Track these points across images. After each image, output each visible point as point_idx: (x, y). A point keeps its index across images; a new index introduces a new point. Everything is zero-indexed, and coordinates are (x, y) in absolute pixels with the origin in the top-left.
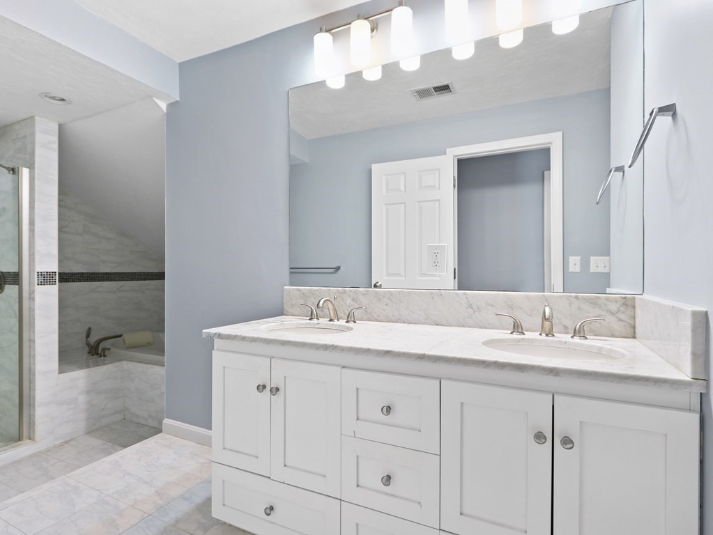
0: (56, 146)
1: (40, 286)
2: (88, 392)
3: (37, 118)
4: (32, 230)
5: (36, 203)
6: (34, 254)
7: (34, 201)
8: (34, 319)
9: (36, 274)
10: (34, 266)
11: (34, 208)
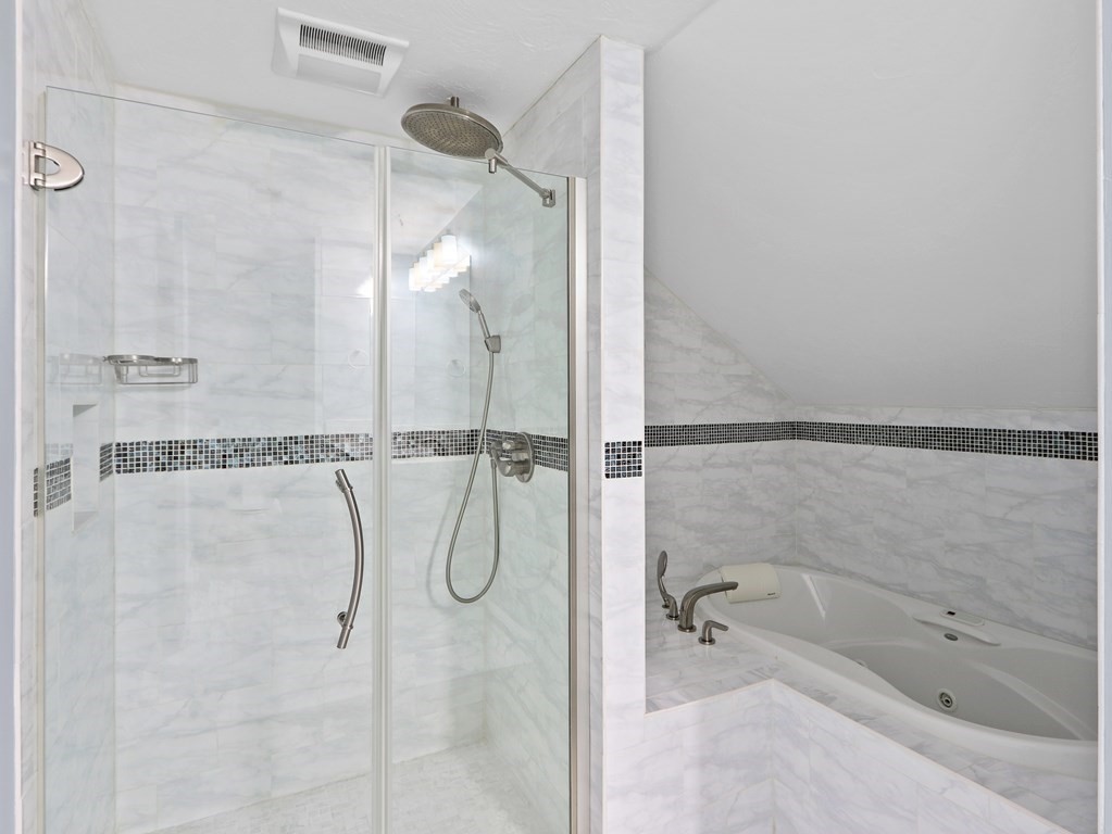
0: (638, 110)
1: (610, 479)
2: (703, 763)
3: (604, 41)
4: (594, 336)
5: (604, 264)
6: (598, 397)
7: (598, 259)
8: (600, 567)
9: (604, 449)
10: (599, 426)
11: (598, 276)
